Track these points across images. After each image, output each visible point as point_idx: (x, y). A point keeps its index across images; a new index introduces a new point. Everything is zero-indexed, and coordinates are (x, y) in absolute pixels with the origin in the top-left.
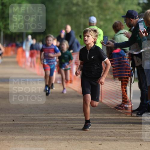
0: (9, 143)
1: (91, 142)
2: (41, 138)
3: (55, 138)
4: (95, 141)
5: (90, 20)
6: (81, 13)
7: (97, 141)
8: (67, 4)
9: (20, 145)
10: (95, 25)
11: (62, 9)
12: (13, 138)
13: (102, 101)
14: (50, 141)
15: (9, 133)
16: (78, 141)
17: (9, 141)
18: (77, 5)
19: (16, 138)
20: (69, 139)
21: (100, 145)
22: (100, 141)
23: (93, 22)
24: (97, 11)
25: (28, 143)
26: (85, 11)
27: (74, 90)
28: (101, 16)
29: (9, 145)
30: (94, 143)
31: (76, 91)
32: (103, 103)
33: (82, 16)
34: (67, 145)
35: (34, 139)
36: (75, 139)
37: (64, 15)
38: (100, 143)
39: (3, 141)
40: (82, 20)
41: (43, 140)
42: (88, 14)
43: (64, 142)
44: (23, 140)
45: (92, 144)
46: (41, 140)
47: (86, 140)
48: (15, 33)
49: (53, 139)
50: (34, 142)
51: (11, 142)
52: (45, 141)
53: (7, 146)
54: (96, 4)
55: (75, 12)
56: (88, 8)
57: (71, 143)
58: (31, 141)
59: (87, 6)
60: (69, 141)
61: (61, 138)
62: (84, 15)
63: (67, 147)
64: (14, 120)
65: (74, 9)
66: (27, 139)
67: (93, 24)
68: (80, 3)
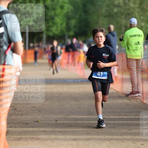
0: (53, 143)
1: (133, 142)
2: (83, 138)
3: (97, 138)
4: (136, 141)
5: (131, 22)
6: (122, 14)
7: (139, 141)
8: (108, 6)
9: (63, 145)
10: (136, 26)
11: (104, 11)
12: (56, 138)
13: (143, 102)
14: (92, 141)
15: (52, 133)
16: (120, 141)
17: (52, 141)
18: (118, 6)
19: (59, 138)
20: (111, 139)
21: (141, 146)
22: (142, 141)
23: (134, 23)
24: (138, 13)
25: (71, 143)
26: (126, 12)
27: (115, 90)
28: (142, 17)
29: (52, 145)
30: (135, 143)
31: (118, 92)
32: (145, 104)
33: (123, 17)
34: (109, 145)
35: (76, 139)
36: (117, 139)
37: (105, 17)
38: (142, 143)
39: (47, 141)
40: (123, 22)
41: (85, 140)
42: (130, 15)
43: (106, 142)
44: (66, 140)
45: (134, 144)
46: (84, 140)
47: (128, 140)
48: (57, 35)
49: (95, 139)
50: (76, 142)
51: (54, 142)
52: (87, 141)
53: (50, 145)
54: (137, 5)
55: (116, 13)
56: (129, 9)
57: (113, 143)
58: (74, 141)
59: (128, 7)
60: (111, 141)
61: (103, 138)
62: (125, 17)
63: (109, 146)
64: (56, 121)
65: (116, 10)
66: (69, 138)
67: (134, 25)
68: (121, 4)
